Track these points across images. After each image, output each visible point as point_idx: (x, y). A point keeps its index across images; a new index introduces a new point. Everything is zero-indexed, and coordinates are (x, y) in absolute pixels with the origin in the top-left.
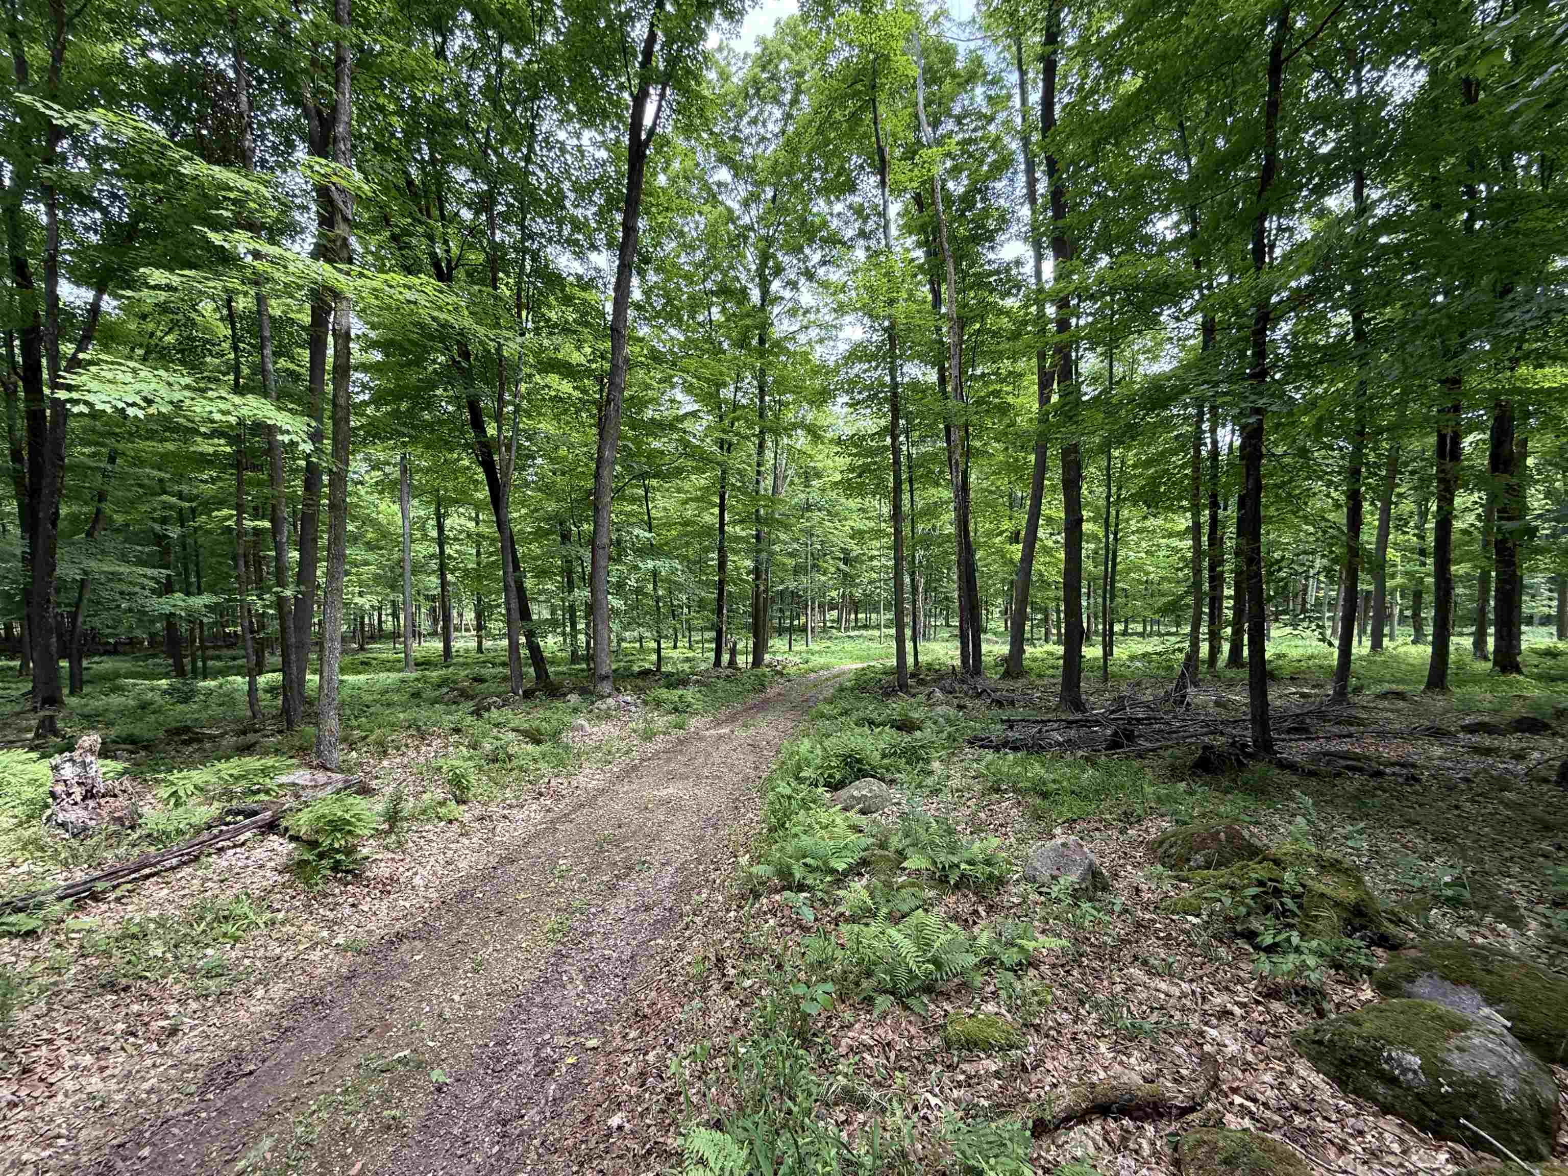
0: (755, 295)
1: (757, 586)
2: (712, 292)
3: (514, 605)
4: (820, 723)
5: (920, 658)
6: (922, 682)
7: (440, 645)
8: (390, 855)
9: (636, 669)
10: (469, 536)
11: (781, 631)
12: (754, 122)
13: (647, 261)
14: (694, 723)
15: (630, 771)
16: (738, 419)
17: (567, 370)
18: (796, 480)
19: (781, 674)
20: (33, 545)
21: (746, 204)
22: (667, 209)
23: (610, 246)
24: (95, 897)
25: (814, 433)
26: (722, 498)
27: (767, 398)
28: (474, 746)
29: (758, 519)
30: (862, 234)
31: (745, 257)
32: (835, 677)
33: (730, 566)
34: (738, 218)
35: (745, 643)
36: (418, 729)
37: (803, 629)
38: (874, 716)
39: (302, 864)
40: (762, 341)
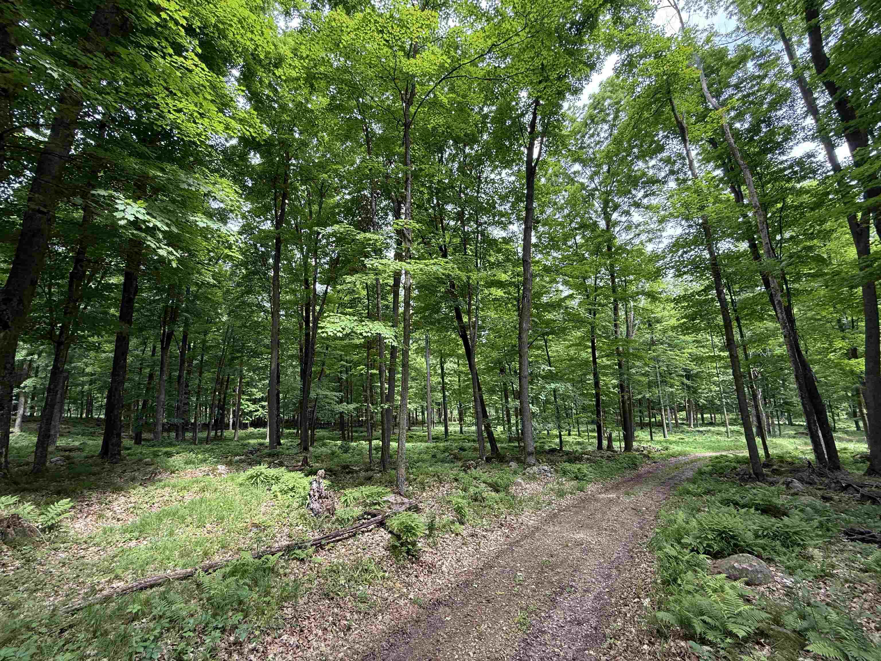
0: (602, 224)
1: (623, 396)
2: (576, 229)
3: (479, 410)
4: (687, 497)
5: (771, 451)
6: (775, 472)
7: (443, 429)
8: (431, 550)
9: (547, 448)
10: (455, 372)
11: (642, 426)
12: (592, 136)
13: (538, 222)
14: (591, 488)
15: (553, 517)
16: (599, 295)
17: (500, 284)
18: (642, 326)
19: (647, 456)
20: (304, 385)
21: (591, 178)
22: (547, 194)
23: (518, 219)
24: (322, 547)
25: (652, 296)
26: (593, 342)
27: (616, 280)
28: (465, 490)
29: (619, 354)
30: (672, 172)
31: (594, 205)
32: (692, 462)
33: (602, 383)
34: (588, 186)
35: (617, 433)
36: (438, 476)
37: (660, 425)
38: (737, 498)
39: (394, 547)
40: (609, 249)
